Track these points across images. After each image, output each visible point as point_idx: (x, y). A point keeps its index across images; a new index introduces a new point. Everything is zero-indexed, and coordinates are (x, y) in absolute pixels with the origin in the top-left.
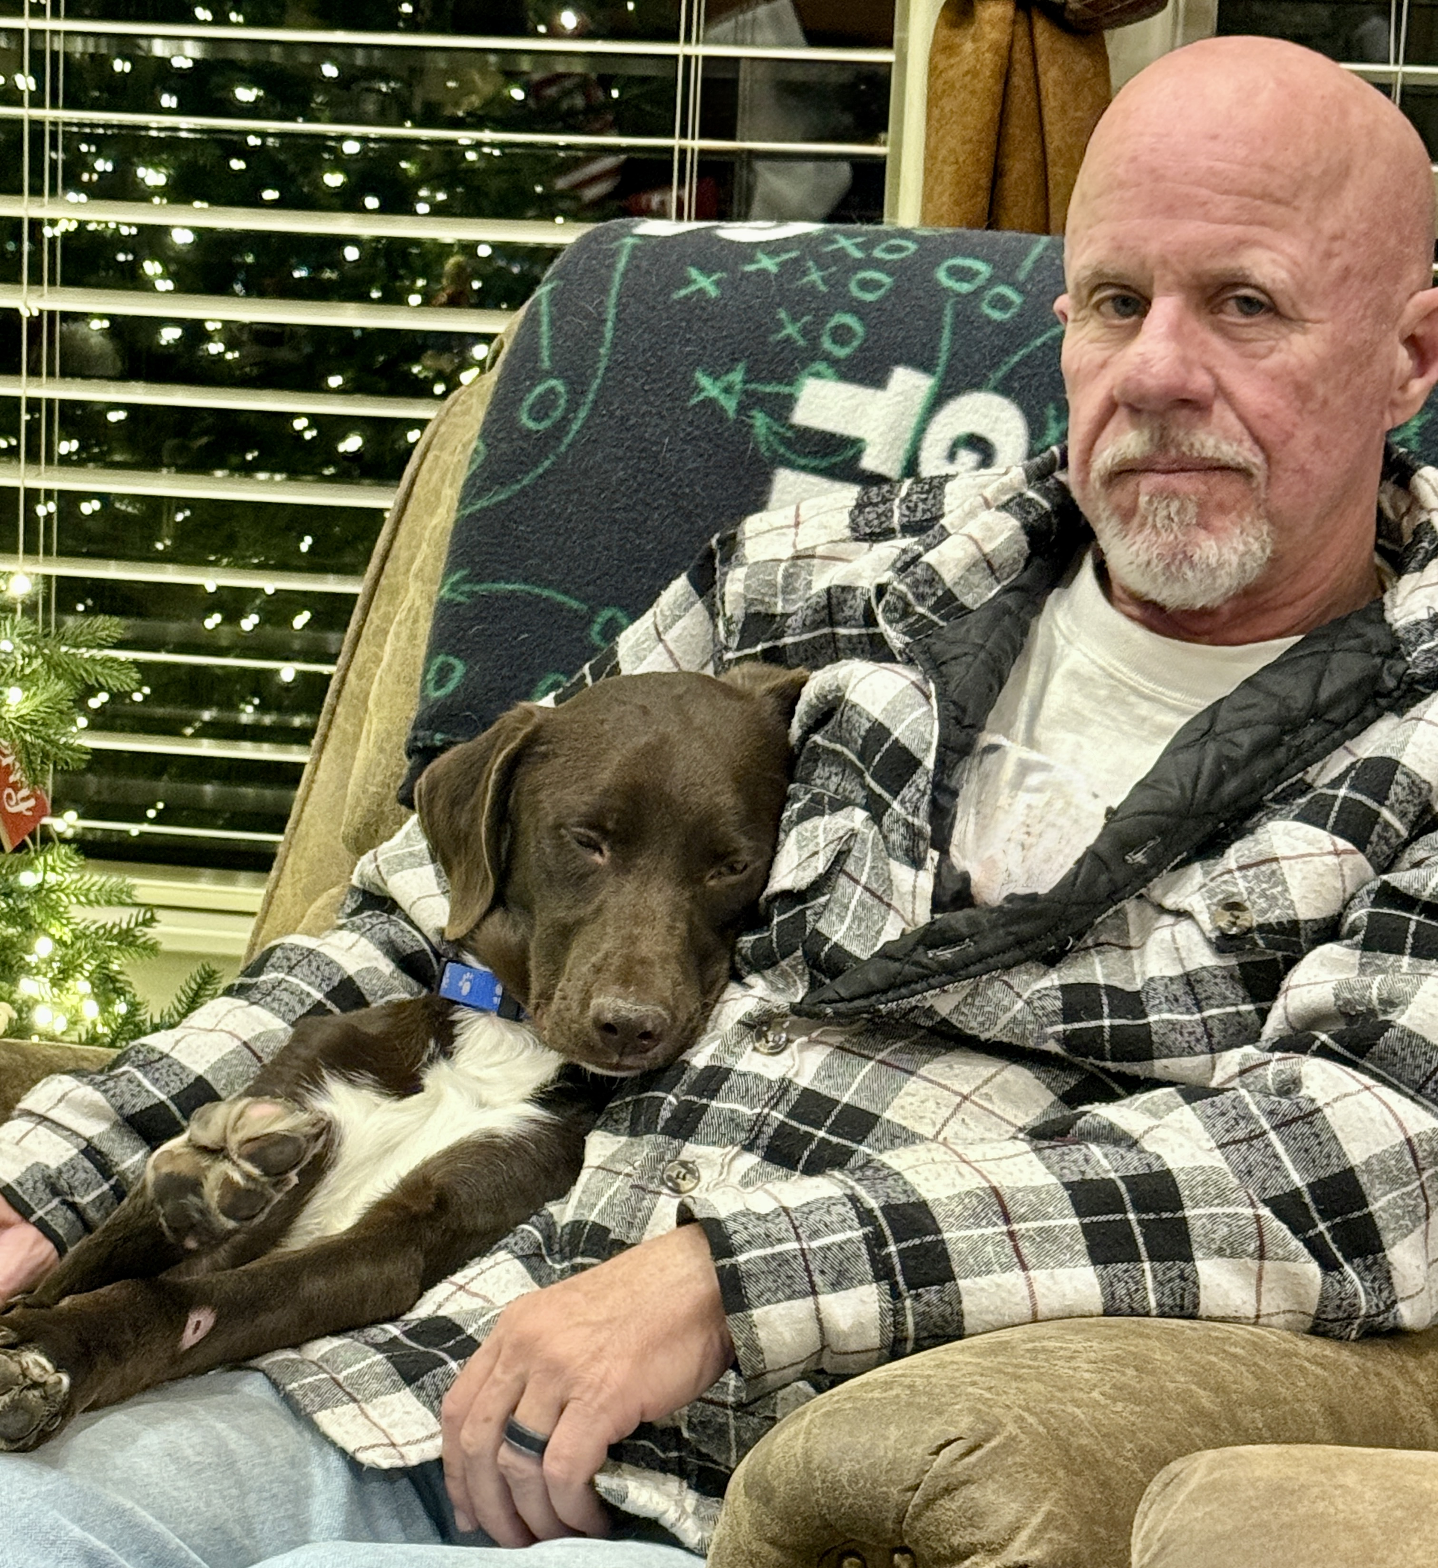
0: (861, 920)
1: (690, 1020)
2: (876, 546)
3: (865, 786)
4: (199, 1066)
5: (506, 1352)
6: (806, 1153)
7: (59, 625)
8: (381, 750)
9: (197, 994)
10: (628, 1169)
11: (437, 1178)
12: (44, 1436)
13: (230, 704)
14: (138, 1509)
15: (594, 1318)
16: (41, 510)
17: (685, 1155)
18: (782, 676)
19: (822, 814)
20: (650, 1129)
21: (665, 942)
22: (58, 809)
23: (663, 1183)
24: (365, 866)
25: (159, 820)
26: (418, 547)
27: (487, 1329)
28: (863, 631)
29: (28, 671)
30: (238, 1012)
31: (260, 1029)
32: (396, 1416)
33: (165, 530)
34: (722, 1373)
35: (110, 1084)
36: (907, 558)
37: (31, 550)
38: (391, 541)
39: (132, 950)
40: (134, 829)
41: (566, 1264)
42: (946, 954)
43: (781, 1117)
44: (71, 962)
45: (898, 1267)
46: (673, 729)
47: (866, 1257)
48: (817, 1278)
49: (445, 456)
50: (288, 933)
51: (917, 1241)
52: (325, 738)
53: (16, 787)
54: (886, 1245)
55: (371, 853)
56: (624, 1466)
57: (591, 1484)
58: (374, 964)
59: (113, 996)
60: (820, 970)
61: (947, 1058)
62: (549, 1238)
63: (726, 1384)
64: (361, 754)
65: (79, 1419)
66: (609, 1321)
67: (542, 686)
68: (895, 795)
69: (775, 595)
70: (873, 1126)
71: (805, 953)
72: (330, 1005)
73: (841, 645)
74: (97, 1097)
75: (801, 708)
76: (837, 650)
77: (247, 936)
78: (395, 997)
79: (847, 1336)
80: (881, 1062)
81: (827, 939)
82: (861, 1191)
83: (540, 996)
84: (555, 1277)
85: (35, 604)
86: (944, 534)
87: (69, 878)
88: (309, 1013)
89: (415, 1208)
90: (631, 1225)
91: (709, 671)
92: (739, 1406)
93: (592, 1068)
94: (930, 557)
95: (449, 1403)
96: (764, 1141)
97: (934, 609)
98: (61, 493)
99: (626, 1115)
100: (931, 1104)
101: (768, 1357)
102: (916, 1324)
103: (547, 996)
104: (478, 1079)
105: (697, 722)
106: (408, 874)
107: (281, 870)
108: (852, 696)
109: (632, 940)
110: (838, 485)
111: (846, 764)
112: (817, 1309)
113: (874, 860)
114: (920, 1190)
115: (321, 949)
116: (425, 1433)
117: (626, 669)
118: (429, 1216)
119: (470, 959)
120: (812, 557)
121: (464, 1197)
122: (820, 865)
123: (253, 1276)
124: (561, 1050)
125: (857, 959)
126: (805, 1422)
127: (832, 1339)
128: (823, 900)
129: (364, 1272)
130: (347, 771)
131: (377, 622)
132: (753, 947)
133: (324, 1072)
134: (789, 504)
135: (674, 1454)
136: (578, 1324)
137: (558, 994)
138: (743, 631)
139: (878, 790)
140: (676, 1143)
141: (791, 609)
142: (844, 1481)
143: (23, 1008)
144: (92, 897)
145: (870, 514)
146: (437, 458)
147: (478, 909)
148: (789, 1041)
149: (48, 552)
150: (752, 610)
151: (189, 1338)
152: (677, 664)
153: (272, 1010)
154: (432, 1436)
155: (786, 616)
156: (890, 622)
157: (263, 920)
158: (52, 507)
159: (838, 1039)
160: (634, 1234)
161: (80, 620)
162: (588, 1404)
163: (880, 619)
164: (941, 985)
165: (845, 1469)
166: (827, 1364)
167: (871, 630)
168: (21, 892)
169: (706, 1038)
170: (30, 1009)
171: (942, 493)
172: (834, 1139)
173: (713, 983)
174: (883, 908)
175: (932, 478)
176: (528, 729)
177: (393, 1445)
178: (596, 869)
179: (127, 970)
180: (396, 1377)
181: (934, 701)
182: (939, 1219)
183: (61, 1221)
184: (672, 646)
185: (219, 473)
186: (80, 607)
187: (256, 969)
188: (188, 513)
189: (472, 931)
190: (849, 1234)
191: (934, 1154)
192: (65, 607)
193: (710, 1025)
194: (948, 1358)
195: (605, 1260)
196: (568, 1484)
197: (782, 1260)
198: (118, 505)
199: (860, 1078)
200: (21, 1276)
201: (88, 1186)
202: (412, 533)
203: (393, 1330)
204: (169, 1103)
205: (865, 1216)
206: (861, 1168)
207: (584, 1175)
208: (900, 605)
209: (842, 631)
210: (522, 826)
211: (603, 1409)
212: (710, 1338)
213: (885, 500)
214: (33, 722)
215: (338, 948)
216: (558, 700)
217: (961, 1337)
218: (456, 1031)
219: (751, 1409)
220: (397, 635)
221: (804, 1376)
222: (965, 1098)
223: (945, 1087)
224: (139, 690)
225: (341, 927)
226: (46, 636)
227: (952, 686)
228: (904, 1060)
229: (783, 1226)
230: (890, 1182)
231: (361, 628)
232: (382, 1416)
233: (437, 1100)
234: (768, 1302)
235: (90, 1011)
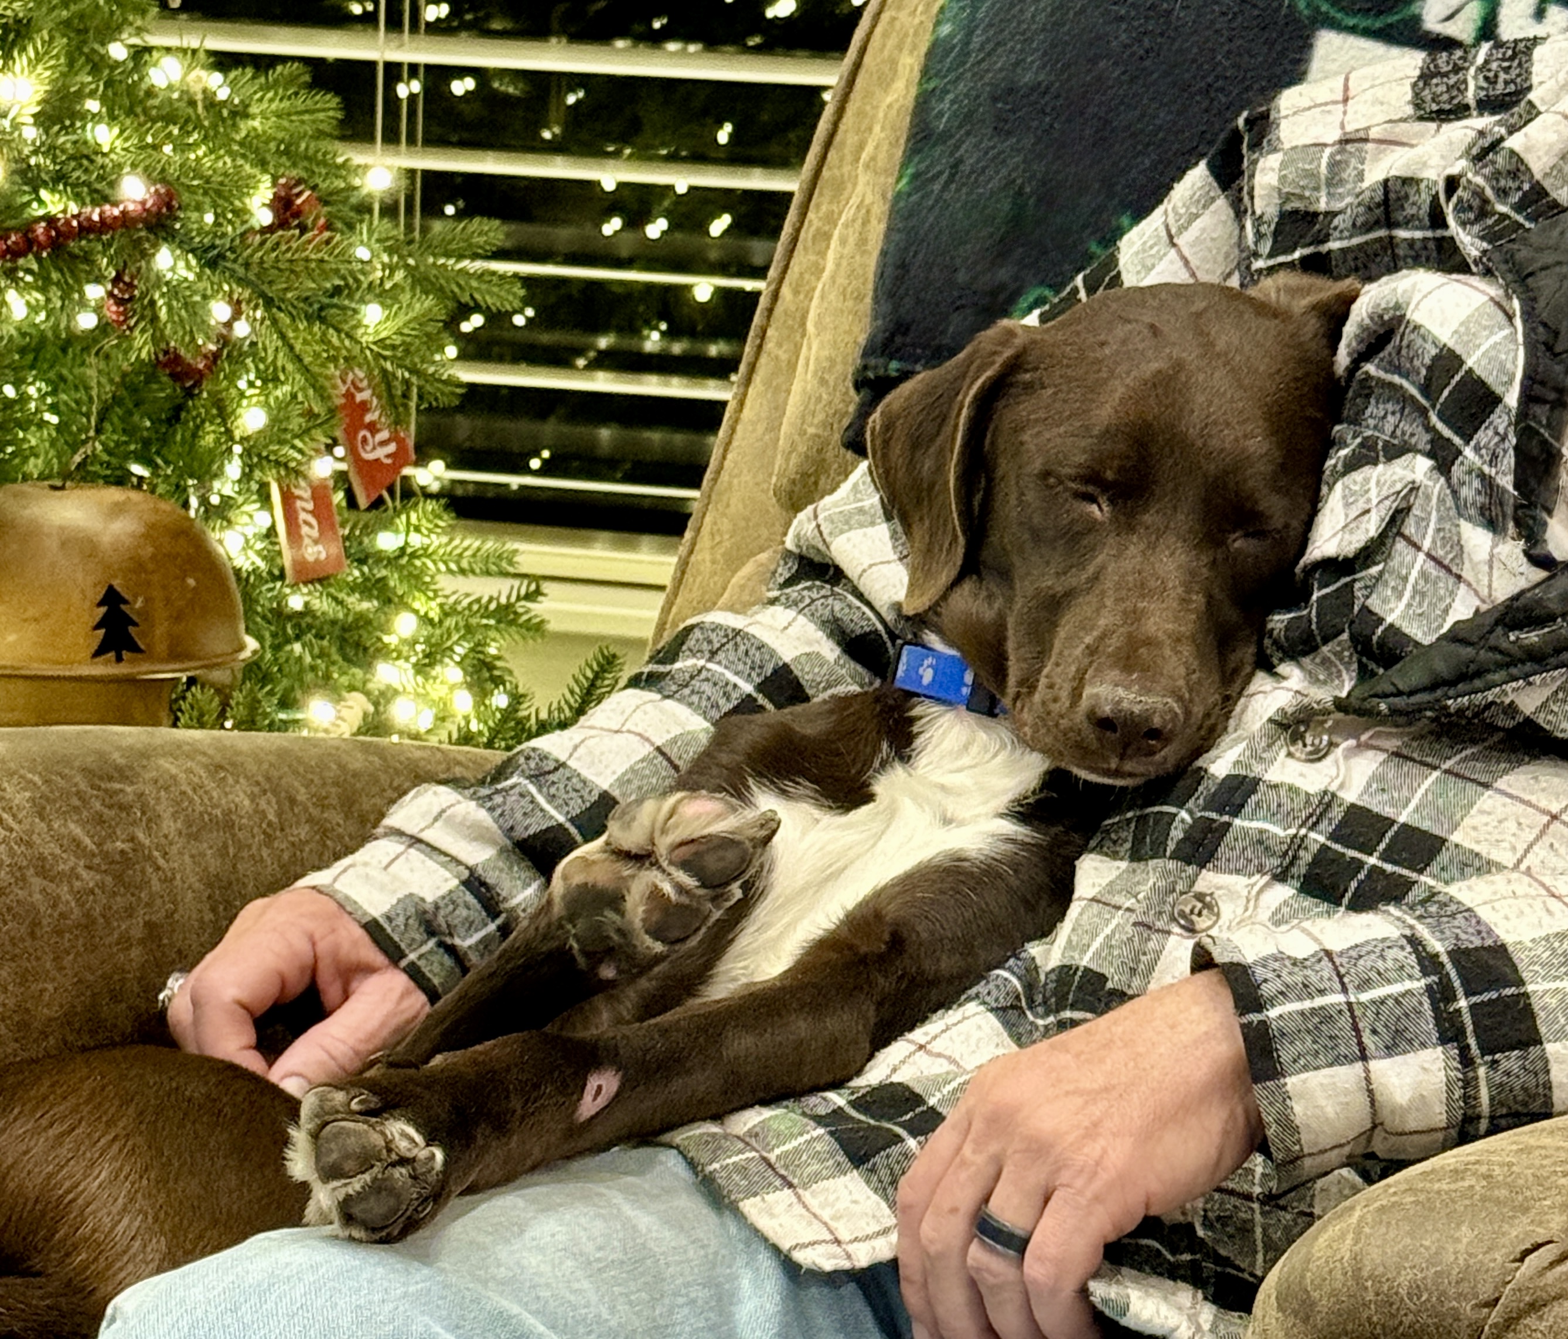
0: (1423, 595)
1: (1207, 715)
2: (1446, 127)
3: (1429, 428)
4: (604, 781)
5: (978, 1125)
6: (1354, 885)
7: (425, 230)
8: (823, 382)
9: (593, 685)
10: (1130, 903)
11: (891, 911)
12: (411, 1225)
13: (632, 328)
14: (526, 1315)
15: (1086, 1085)
16: (402, 91)
17: (1200, 886)
18: (1327, 289)
19: (1375, 462)
20: (1157, 852)
21: (1176, 619)
22: (422, 459)
23: (1173, 919)
24: (803, 524)
25: (546, 470)
26: (870, 129)
27: (953, 1098)
28: (1429, 234)
29: (388, 285)
30: (649, 707)
31: (676, 731)
32: (841, 1206)
33: (553, 114)
34: (1246, 1156)
35: (498, 799)
36: (1486, 142)
37: (391, 137)
38: (836, 125)
39: (513, 629)
40: (515, 481)
41: (1051, 1019)
42: (1532, 637)
43: (1322, 839)
44: (437, 645)
45: (1470, 1029)
46: (1191, 355)
47: (1429, 1013)
48: (1368, 1039)
49: (903, 16)
50: (707, 610)
51: (1494, 995)
52: (752, 368)
53: (373, 428)
54: (1455, 999)
55: (810, 508)
56: (1125, 1270)
57: (1084, 1292)
58: (815, 648)
59: (490, 686)
60: (1371, 657)
61: (1530, 768)
62: (1030, 987)
63: (1251, 1172)
64: (796, 387)
65: (454, 1203)
66: (1106, 1089)
67: (1023, 303)
68: (1467, 439)
69: (1317, 189)
70: (1439, 850)
71: (1353, 637)
72: (761, 700)
73: (1401, 252)
74: (482, 816)
75: (1350, 329)
76: (1395, 257)
77: (655, 614)
78: (841, 690)
79: (1404, 1111)
80: (1447, 772)
81: (1381, 620)
82: (1423, 931)
83: (1021, 683)
84: (1036, 1035)
85: (396, 203)
86: (1532, 113)
87: (436, 541)
88: (735, 710)
89: (864, 949)
90: (1133, 971)
91: (1234, 282)
92: (1270, 1200)
93: (1083, 774)
94: (1514, 142)
95: (906, 1189)
96: (1301, 868)
97: (1519, 208)
98: (428, 67)
99: (1128, 834)
100: (1511, 826)
101: (1304, 1137)
102: (1492, 1099)
103: (1029, 684)
104: (943, 788)
105: (1221, 345)
106: (856, 535)
107: (698, 530)
108: (1415, 315)
109: (1135, 616)
110: (1395, 51)
111: (1405, 400)
112: (1368, 1080)
113: (1440, 519)
114: (1497, 931)
115: (751, 630)
116: (877, 1228)
117: (1130, 279)
118: (882, 959)
119: (932, 639)
120: (1366, 140)
121: (924, 935)
122: (1372, 527)
123: (664, 1031)
124: (1045, 751)
125: (1417, 644)
126: (1354, 1219)
127: (1385, 1114)
128: (1374, 570)
129: (801, 1027)
130: (780, 409)
131: (816, 224)
132: (1287, 628)
133: (751, 781)
134: (1336, 74)
135: (1186, 1257)
136: (1067, 1093)
137: (1043, 681)
138: (1276, 233)
139: (1447, 432)
140: (1191, 870)
141: (1338, 206)
142: (1403, 1292)
143: (381, 699)
144: (465, 564)
145: (1438, 85)
146: (894, 19)
147: (945, 576)
148: (1332, 745)
149: (411, 141)
150: (1288, 207)
151: (588, 1106)
152: (1193, 275)
153: (690, 705)
154: (885, 1231)
155: (1331, 215)
156: (1463, 224)
157: (675, 593)
158: (416, 86)
159: (1393, 744)
160: (1136, 982)
161: (451, 224)
162: (1080, 1192)
163: (1451, 220)
164: (1526, 676)
165: (1404, 1279)
166: (1379, 1146)
167: (1439, 233)
168: (380, 558)
169: (1226, 740)
170: (388, 702)
171: (1529, 60)
172: (1389, 868)
173: (1236, 671)
174: (1452, 580)
175: (1516, 41)
176: (1008, 353)
177: (838, 1242)
178: (1092, 526)
179: (507, 655)
180: (841, 1157)
181: (1518, 322)
182: (1520, 966)
183: (436, 968)
184: (1186, 252)
185: (620, 44)
186: (450, 210)
187: (669, 653)
188: (581, 94)
189: (937, 604)
190: (1408, 985)
191: (1514, 886)
192: (432, 209)
193: (1232, 723)
194: (1532, 1142)
195: (1102, 1013)
196: (1054, 1292)
197: (1325, 1016)
198: (496, 85)
199: (1421, 791)
200: (385, 1033)
201: (470, 926)
202: (861, 114)
203: (837, 1099)
204: (568, 825)
205: (1429, 963)
206: (1423, 902)
207: (1074, 910)
208: (1476, 203)
209: (1402, 234)
210: (999, 472)
211: (1097, 1199)
212: (1232, 1114)
213: (1457, 69)
214: (394, 347)
215: (771, 628)
216: (1044, 318)
217: (1548, 1116)
218: (915, 729)
219: (1282, 1202)
220: (843, 242)
221: (1349, 1162)
222: (1554, 817)
223: (1528, 803)
224: (521, 311)
225: (773, 602)
226: (410, 242)
227: (1541, 303)
228: (1478, 770)
229: (1326, 974)
230: (1460, 920)
231: (798, 231)
232: (822, 1206)
233: (892, 812)
234: (1306, 1068)
235: (463, 703)
